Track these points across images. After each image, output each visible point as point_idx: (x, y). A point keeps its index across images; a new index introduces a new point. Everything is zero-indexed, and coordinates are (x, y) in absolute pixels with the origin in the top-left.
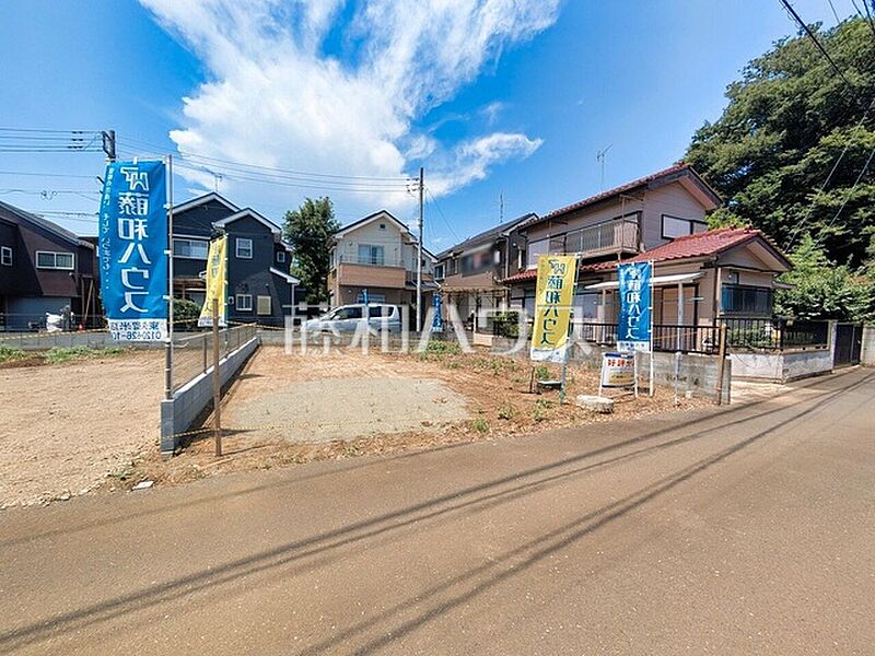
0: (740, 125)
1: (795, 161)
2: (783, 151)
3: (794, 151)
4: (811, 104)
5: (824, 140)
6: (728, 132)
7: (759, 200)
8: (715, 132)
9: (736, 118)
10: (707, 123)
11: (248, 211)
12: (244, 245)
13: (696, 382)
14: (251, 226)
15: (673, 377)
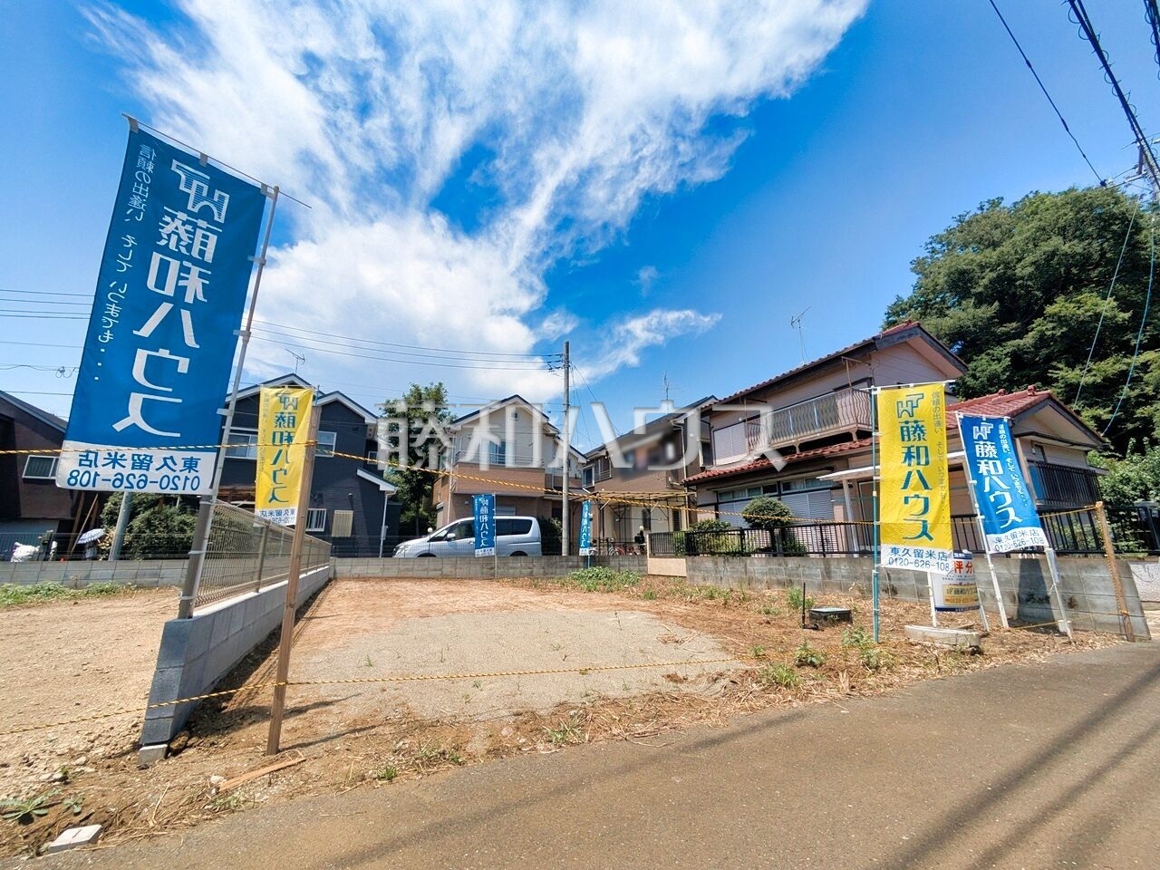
0: (938, 300)
1: (1020, 334)
2: (1001, 324)
3: (1014, 325)
4: (1020, 274)
5: (1049, 309)
6: (927, 308)
7: (988, 380)
8: (911, 307)
9: (933, 292)
10: (899, 298)
11: (337, 396)
12: (325, 440)
13: (1071, 604)
14: (338, 415)
15: (1024, 597)
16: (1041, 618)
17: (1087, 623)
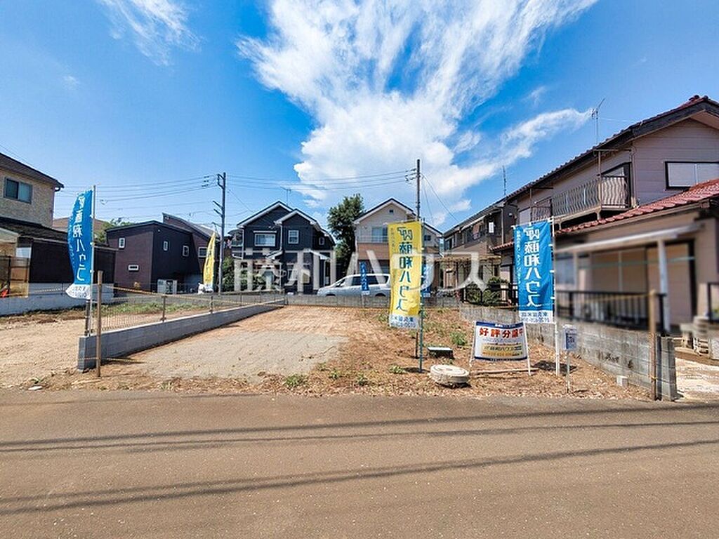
11: (296, 211)
12: (294, 234)
13: (630, 366)
14: (298, 221)
15: (605, 355)
16: (611, 372)
17: (637, 381)
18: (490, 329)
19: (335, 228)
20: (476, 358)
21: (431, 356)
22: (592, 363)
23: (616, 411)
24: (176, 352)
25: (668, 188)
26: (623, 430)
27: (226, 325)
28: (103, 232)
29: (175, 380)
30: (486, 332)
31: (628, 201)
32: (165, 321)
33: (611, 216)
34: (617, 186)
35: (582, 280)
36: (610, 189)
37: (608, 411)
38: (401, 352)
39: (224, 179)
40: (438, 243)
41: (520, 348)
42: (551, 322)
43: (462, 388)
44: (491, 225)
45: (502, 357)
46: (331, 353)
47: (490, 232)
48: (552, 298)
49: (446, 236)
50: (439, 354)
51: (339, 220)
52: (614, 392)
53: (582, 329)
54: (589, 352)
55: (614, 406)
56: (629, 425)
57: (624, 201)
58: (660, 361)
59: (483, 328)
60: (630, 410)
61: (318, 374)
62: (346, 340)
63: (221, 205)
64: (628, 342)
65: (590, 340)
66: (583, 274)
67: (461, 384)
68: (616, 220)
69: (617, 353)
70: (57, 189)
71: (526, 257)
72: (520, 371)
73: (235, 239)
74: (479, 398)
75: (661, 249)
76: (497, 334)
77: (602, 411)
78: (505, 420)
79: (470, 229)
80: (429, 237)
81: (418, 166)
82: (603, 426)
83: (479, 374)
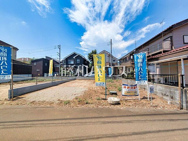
11: (79, 54)
12: (78, 61)
13: (172, 98)
14: (79, 57)
15: (164, 94)
16: (166, 99)
17: (175, 103)
18: (127, 86)
19: (90, 59)
20: (123, 95)
21: (110, 94)
22: (160, 97)
23: (168, 114)
24: (38, 93)
25: (184, 43)
26: (169, 122)
27: (57, 85)
28: (31, 61)
29: (33, 102)
30: (126, 87)
31: (172, 47)
32: (37, 84)
33: (166, 52)
34: (168, 43)
35: (158, 71)
36: (166, 44)
37: (164, 114)
38: (102, 93)
39: (60, 46)
40: (117, 62)
41: (136, 92)
42: (147, 84)
43: (117, 105)
44: (132, 57)
45: (131, 95)
46: (81, 93)
47: (131, 58)
48: (146, 77)
49: (119, 60)
50: (113, 94)
51: (91, 56)
52: (167, 106)
53: (156, 86)
54: (159, 93)
55: (166, 112)
56: (171, 120)
57: (170, 47)
58: (182, 97)
59: (125, 86)
60: (172, 114)
61: (75, 100)
62: (87, 89)
63: (59, 53)
64: (171, 90)
65: (159, 89)
66: (158, 69)
67: (117, 104)
68: (168, 53)
69: (168, 94)
70: (17, 50)
71: (138, 64)
72: (137, 99)
73: (63, 62)
74: (122, 109)
75: (182, 61)
76: (129, 88)
77: (162, 114)
78: (128, 117)
79: (126, 58)
80: (115, 60)
81: (111, 41)
82: (162, 120)
83: (124, 100)
